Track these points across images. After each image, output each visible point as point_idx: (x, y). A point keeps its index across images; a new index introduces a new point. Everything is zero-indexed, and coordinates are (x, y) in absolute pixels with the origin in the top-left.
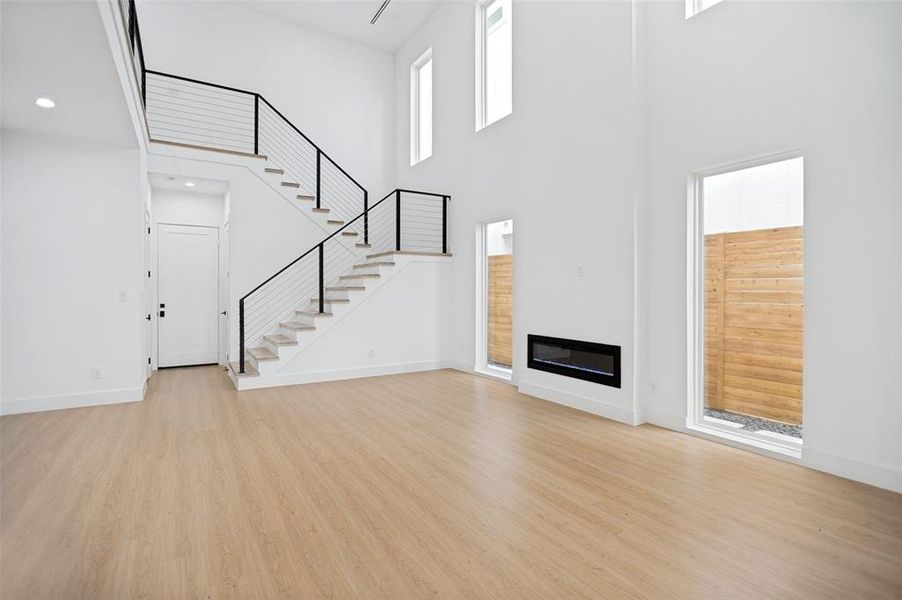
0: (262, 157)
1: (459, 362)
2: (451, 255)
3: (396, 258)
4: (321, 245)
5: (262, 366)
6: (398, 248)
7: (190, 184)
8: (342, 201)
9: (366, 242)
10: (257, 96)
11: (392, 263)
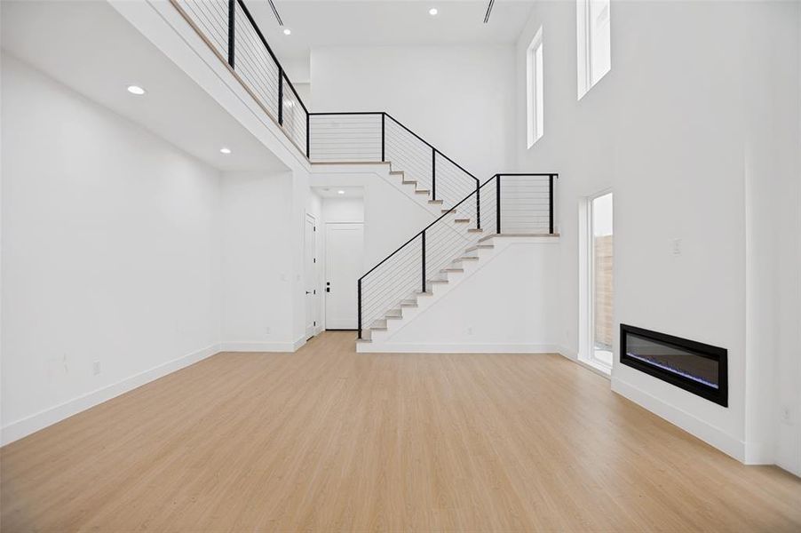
0: (387, 163)
1: (565, 350)
2: (558, 235)
4: (423, 232)
5: (374, 335)
6: (499, 232)
7: (341, 192)
9: (479, 227)
10: (383, 114)
11: (492, 246)
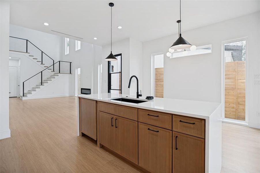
0: (28, 53)
2: (72, 74)
3: (59, 74)
5: (28, 95)
8: (48, 62)
9: (54, 71)
10: (27, 40)
11: (58, 76)
